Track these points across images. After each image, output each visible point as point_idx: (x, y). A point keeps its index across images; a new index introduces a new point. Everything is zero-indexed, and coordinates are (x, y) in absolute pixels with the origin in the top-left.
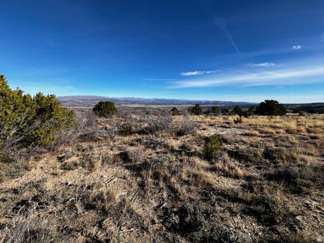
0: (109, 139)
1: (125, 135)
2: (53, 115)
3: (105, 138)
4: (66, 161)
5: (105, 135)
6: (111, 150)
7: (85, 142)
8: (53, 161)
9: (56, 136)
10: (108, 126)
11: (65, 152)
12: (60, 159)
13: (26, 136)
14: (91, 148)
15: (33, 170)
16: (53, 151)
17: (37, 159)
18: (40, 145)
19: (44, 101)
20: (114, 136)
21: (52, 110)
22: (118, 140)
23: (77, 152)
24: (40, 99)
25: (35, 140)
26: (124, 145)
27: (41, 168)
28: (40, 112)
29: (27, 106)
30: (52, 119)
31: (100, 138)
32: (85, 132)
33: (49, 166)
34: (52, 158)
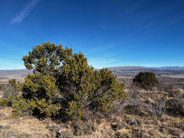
0: (156, 118)
1: (175, 115)
2: (111, 87)
3: (151, 114)
4: (119, 131)
5: (151, 111)
6: (161, 131)
7: (130, 114)
8: (108, 127)
9: (112, 105)
10: (150, 99)
11: (117, 122)
12: (114, 127)
13: (93, 101)
14: (139, 123)
15: (97, 131)
16: (107, 118)
17: (99, 122)
18: (101, 111)
19: (105, 75)
20: (161, 115)
21: (111, 82)
22: (167, 119)
23: (126, 124)
24: (103, 74)
25: (97, 106)
26: (176, 129)
27: (101, 131)
28: (103, 83)
29: (96, 79)
30: (109, 90)
31: (144, 112)
33: (107, 132)
34: (108, 125)
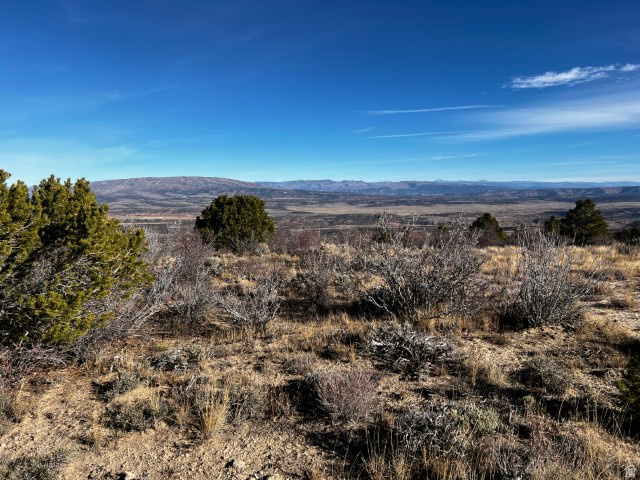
0: (250, 332)
1: (305, 318)
2: (86, 246)
3: (237, 325)
4: (119, 399)
5: (238, 315)
6: (258, 368)
7: (172, 336)
8: (81, 395)
9: (91, 316)
10: (244, 282)
11: (115, 370)
12: (102, 391)
13: (10, 310)
14: (193, 359)
15: (27, 420)
16: (80, 362)
17: (38, 387)
18: (47, 342)
19: (61, 204)
20: (266, 322)
21: (84, 232)
22: (280, 333)
23: (150, 372)
24: (51, 198)
25: (32, 324)
26: (302, 355)
27: (49, 416)
28: (51, 235)
30: (81, 262)
31: (218, 323)
32: (171, 303)
33: (71, 411)
34: (79, 387)
